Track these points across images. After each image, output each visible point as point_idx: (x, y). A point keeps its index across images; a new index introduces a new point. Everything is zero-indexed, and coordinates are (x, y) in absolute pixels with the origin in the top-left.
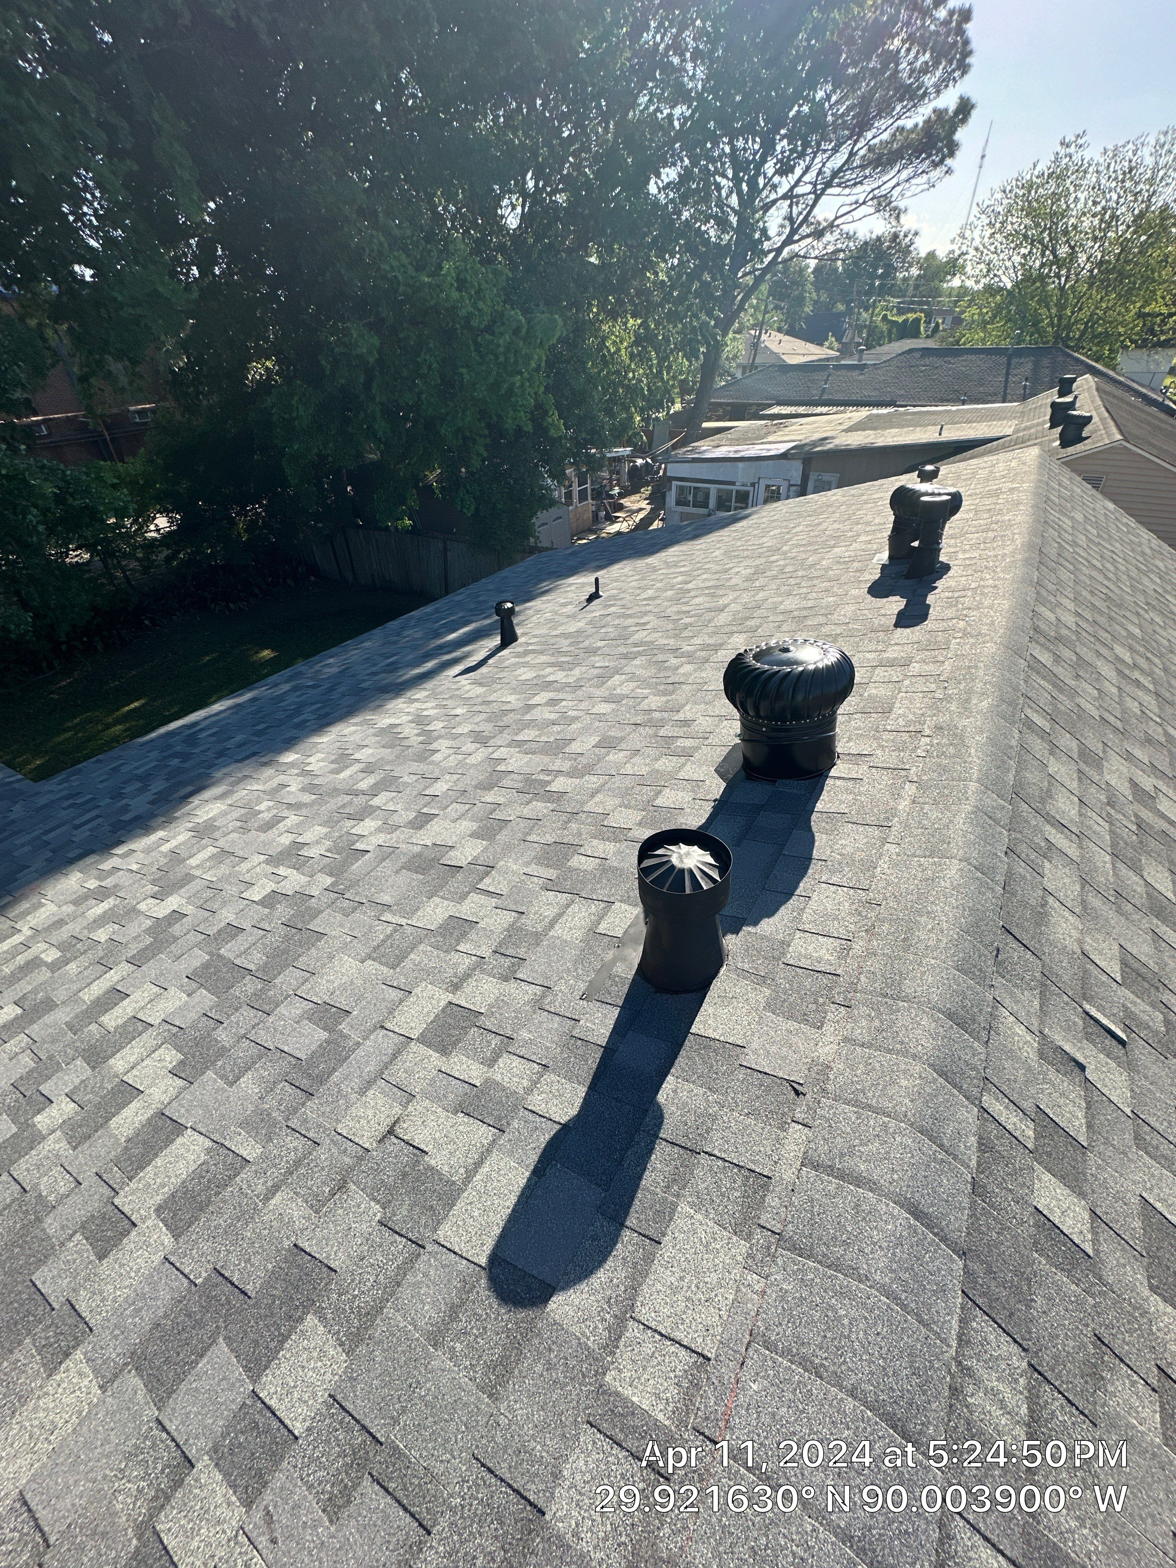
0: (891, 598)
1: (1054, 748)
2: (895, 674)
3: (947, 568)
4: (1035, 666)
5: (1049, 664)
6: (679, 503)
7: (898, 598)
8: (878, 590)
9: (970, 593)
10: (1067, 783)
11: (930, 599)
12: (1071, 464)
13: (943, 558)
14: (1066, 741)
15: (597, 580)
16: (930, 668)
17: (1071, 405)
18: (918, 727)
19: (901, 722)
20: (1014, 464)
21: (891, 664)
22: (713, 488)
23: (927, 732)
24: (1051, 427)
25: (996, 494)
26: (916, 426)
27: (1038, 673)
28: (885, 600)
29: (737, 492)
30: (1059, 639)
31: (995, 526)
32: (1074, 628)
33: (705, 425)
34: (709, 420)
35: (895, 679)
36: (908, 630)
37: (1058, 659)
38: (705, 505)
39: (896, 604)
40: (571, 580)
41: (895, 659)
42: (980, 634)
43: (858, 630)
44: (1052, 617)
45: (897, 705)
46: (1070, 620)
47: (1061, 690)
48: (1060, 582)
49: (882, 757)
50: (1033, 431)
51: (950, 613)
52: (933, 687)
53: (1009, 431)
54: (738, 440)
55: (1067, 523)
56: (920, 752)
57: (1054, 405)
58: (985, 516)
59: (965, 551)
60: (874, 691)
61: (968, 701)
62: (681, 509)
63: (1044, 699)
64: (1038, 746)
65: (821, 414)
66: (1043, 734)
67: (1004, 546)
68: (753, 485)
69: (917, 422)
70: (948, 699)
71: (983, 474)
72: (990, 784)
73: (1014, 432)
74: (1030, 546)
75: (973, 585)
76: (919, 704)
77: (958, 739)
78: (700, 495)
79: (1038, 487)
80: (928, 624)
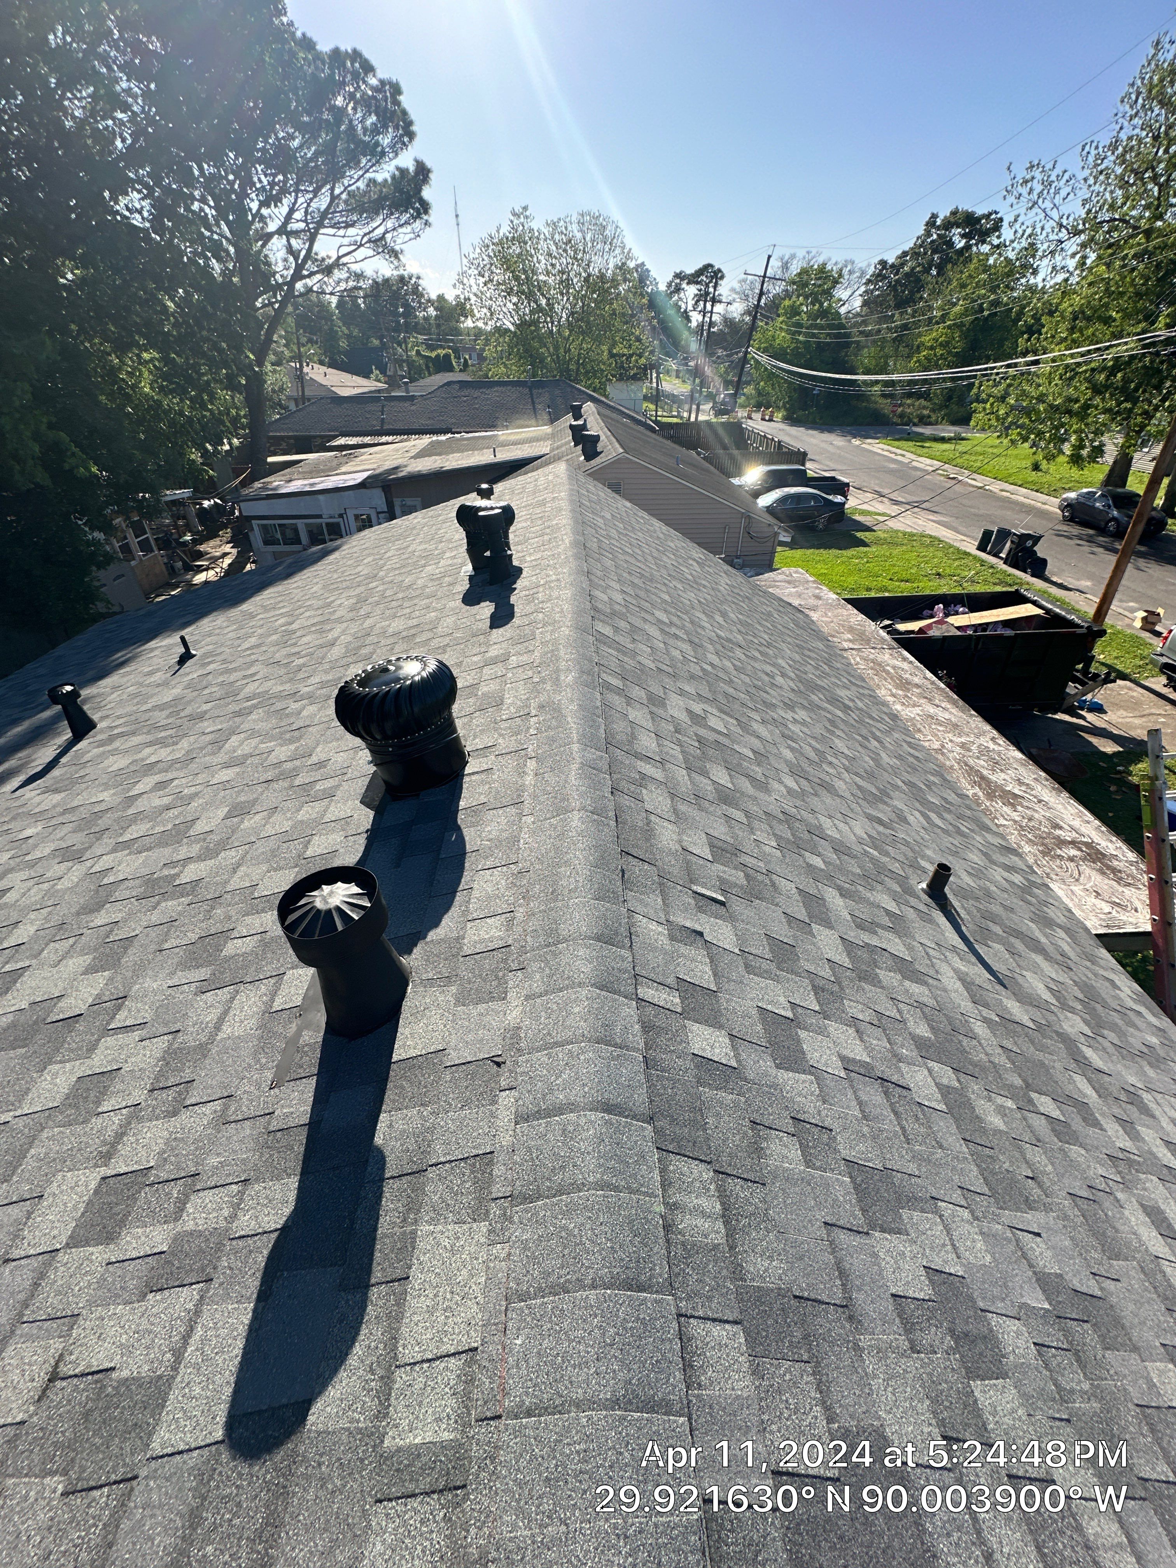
0: (483, 604)
1: (629, 701)
2: (499, 670)
3: (519, 571)
4: (601, 639)
5: (611, 635)
6: (266, 543)
7: (488, 603)
8: (471, 599)
9: (541, 589)
10: (645, 724)
11: (513, 599)
12: (596, 475)
13: (515, 563)
14: (637, 692)
15: (183, 638)
16: (525, 658)
17: (584, 427)
18: (526, 711)
19: (513, 710)
20: (550, 478)
21: (494, 661)
22: (300, 523)
23: (533, 712)
24: (576, 445)
25: (543, 503)
26: (473, 449)
27: (605, 644)
28: (477, 607)
29: (327, 524)
30: (614, 613)
31: (548, 531)
32: (623, 602)
33: (270, 459)
34: (275, 454)
35: (500, 674)
36: (501, 629)
37: (616, 629)
38: (299, 542)
39: (486, 609)
40: (152, 644)
41: (497, 657)
42: (555, 621)
43: (462, 638)
44: (605, 598)
45: (507, 696)
46: (618, 597)
47: (625, 654)
48: (605, 569)
49: (504, 744)
50: (563, 449)
51: (529, 609)
52: (530, 673)
53: (546, 450)
54: (311, 472)
55: (600, 522)
56: (532, 731)
57: (572, 427)
58: (540, 522)
59: (530, 554)
60: (485, 689)
61: (558, 679)
62: (271, 548)
63: (613, 664)
64: (617, 701)
65: (387, 443)
66: (619, 691)
67: (558, 546)
68: (341, 516)
69: (473, 446)
70: (543, 681)
71: (530, 488)
72: (588, 742)
73: (552, 450)
74: (575, 544)
75: (542, 582)
76: (523, 690)
77: (556, 711)
78: (289, 534)
79: (572, 495)
80: (516, 621)
